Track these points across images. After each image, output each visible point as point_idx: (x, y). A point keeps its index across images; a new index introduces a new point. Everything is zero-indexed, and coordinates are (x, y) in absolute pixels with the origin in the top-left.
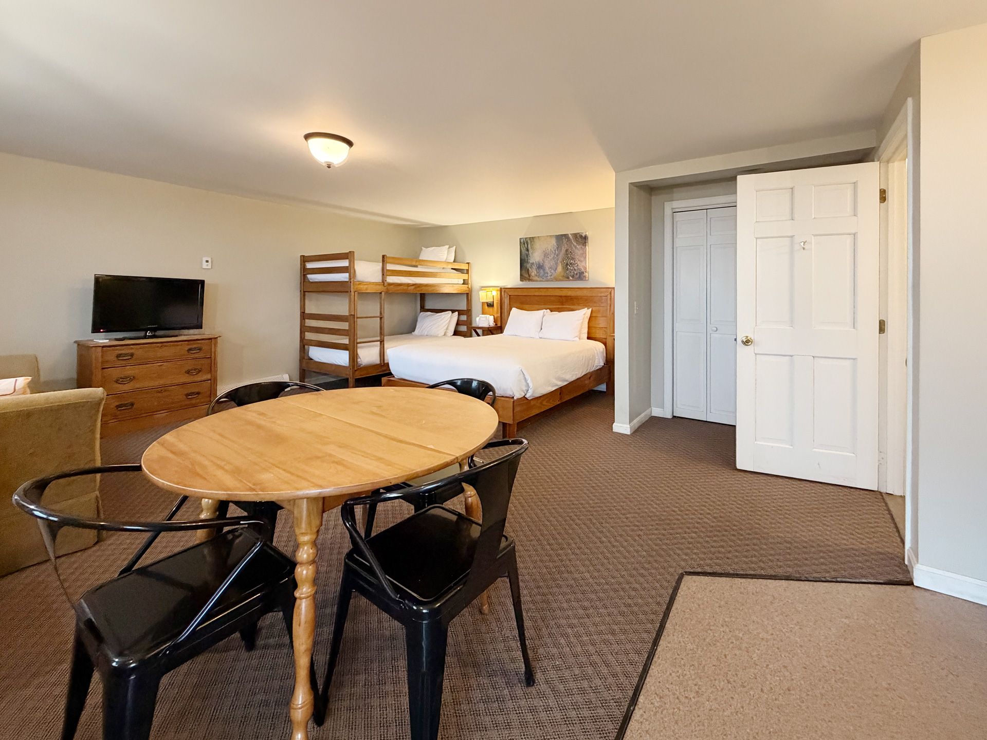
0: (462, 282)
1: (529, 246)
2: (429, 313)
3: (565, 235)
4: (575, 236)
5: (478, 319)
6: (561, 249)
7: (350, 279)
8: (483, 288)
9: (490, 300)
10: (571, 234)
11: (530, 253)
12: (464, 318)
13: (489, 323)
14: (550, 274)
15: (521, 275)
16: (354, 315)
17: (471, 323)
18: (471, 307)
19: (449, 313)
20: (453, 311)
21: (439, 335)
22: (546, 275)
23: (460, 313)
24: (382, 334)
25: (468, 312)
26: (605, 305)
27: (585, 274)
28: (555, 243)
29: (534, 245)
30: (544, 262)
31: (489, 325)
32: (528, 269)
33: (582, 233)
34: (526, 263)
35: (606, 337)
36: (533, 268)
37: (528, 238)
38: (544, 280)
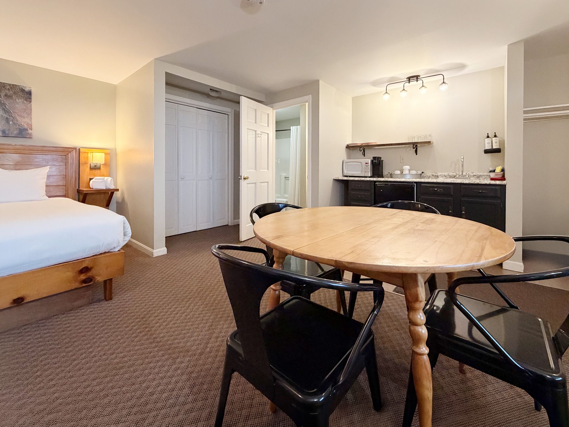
26: (62, 164)
27: (30, 131)
33: (23, 86)
35: (65, 194)
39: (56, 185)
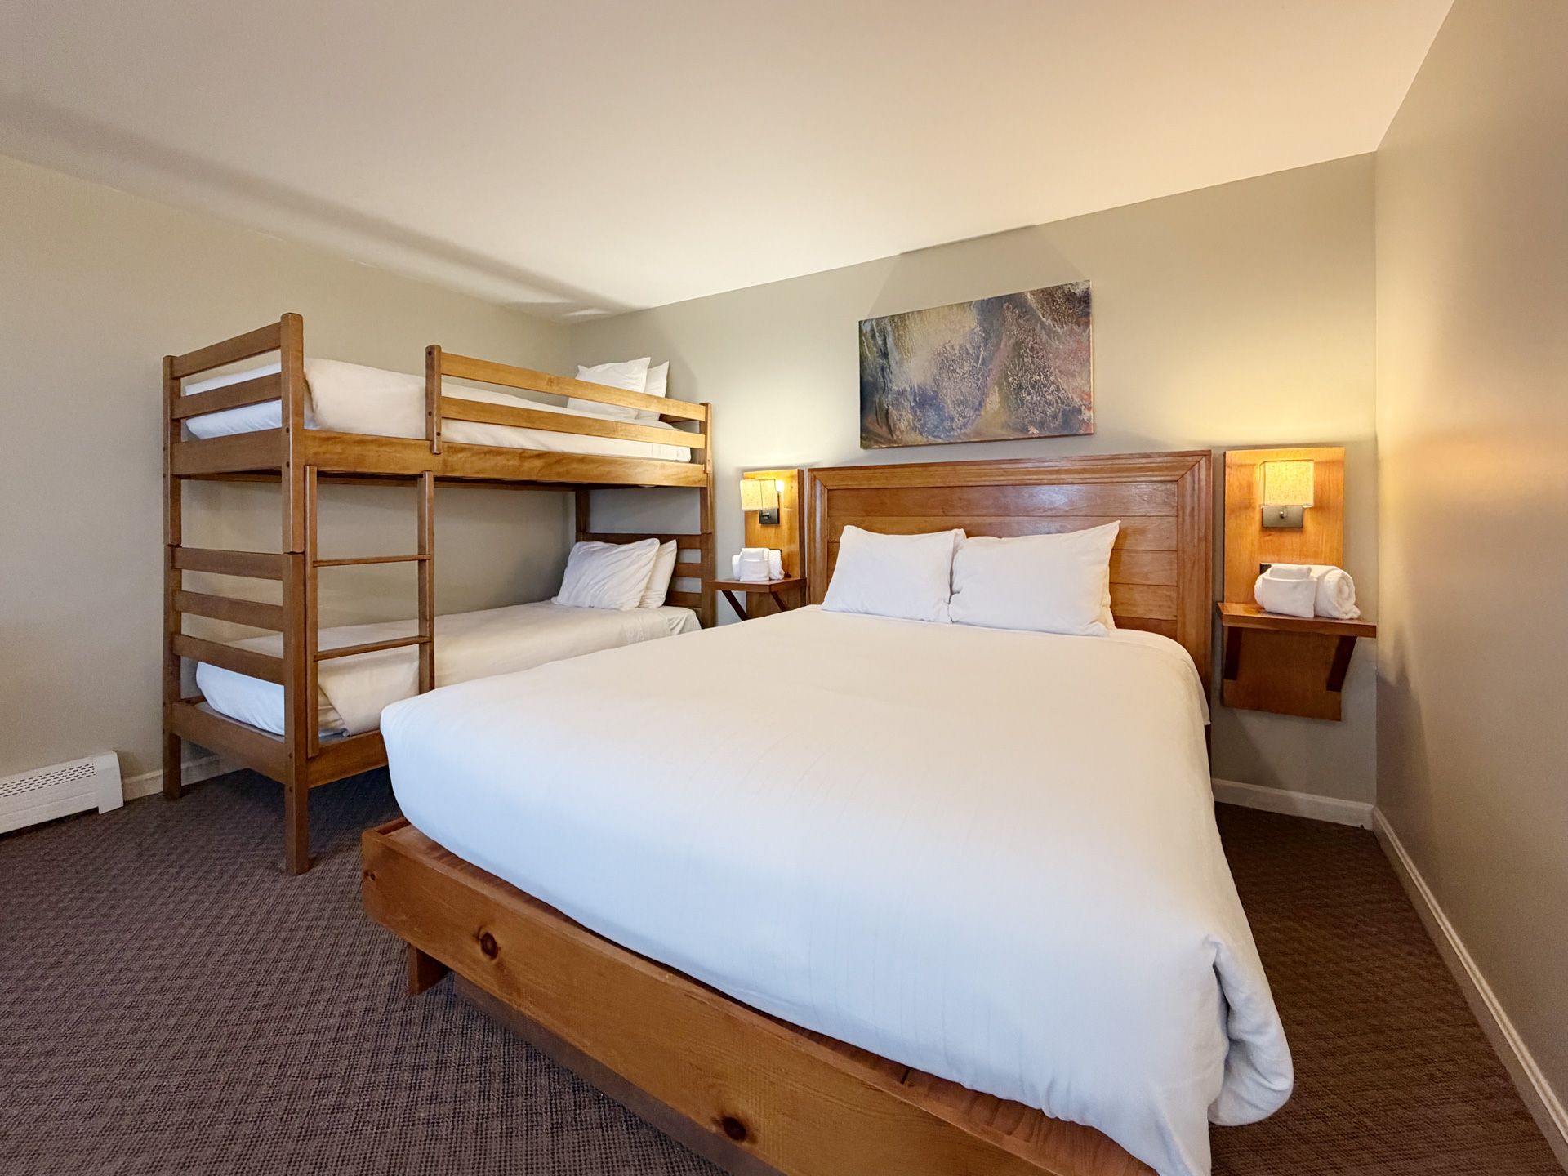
0: (689, 457)
1: (890, 341)
2: (599, 544)
3: (1010, 298)
4: (1048, 296)
5: (736, 559)
6: (998, 344)
7: (285, 419)
8: (746, 473)
9: (768, 505)
10: (1033, 293)
11: (892, 362)
12: (693, 556)
13: (770, 573)
14: (958, 422)
15: (863, 429)
16: (304, 553)
17: (712, 572)
18: (713, 526)
19: (652, 544)
20: (664, 539)
21: (627, 607)
22: (947, 424)
23: (684, 542)
24: (426, 618)
25: (705, 540)
26: (1166, 511)
27: (1086, 414)
28: (976, 327)
29: (906, 338)
30: (940, 387)
31: (768, 579)
32: (887, 410)
33: (1072, 285)
34: (881, 392)
35: (1176, 616)
36: (903, 407)
37: (886, 317)
38: (940, 441)
39: (1149, 583)
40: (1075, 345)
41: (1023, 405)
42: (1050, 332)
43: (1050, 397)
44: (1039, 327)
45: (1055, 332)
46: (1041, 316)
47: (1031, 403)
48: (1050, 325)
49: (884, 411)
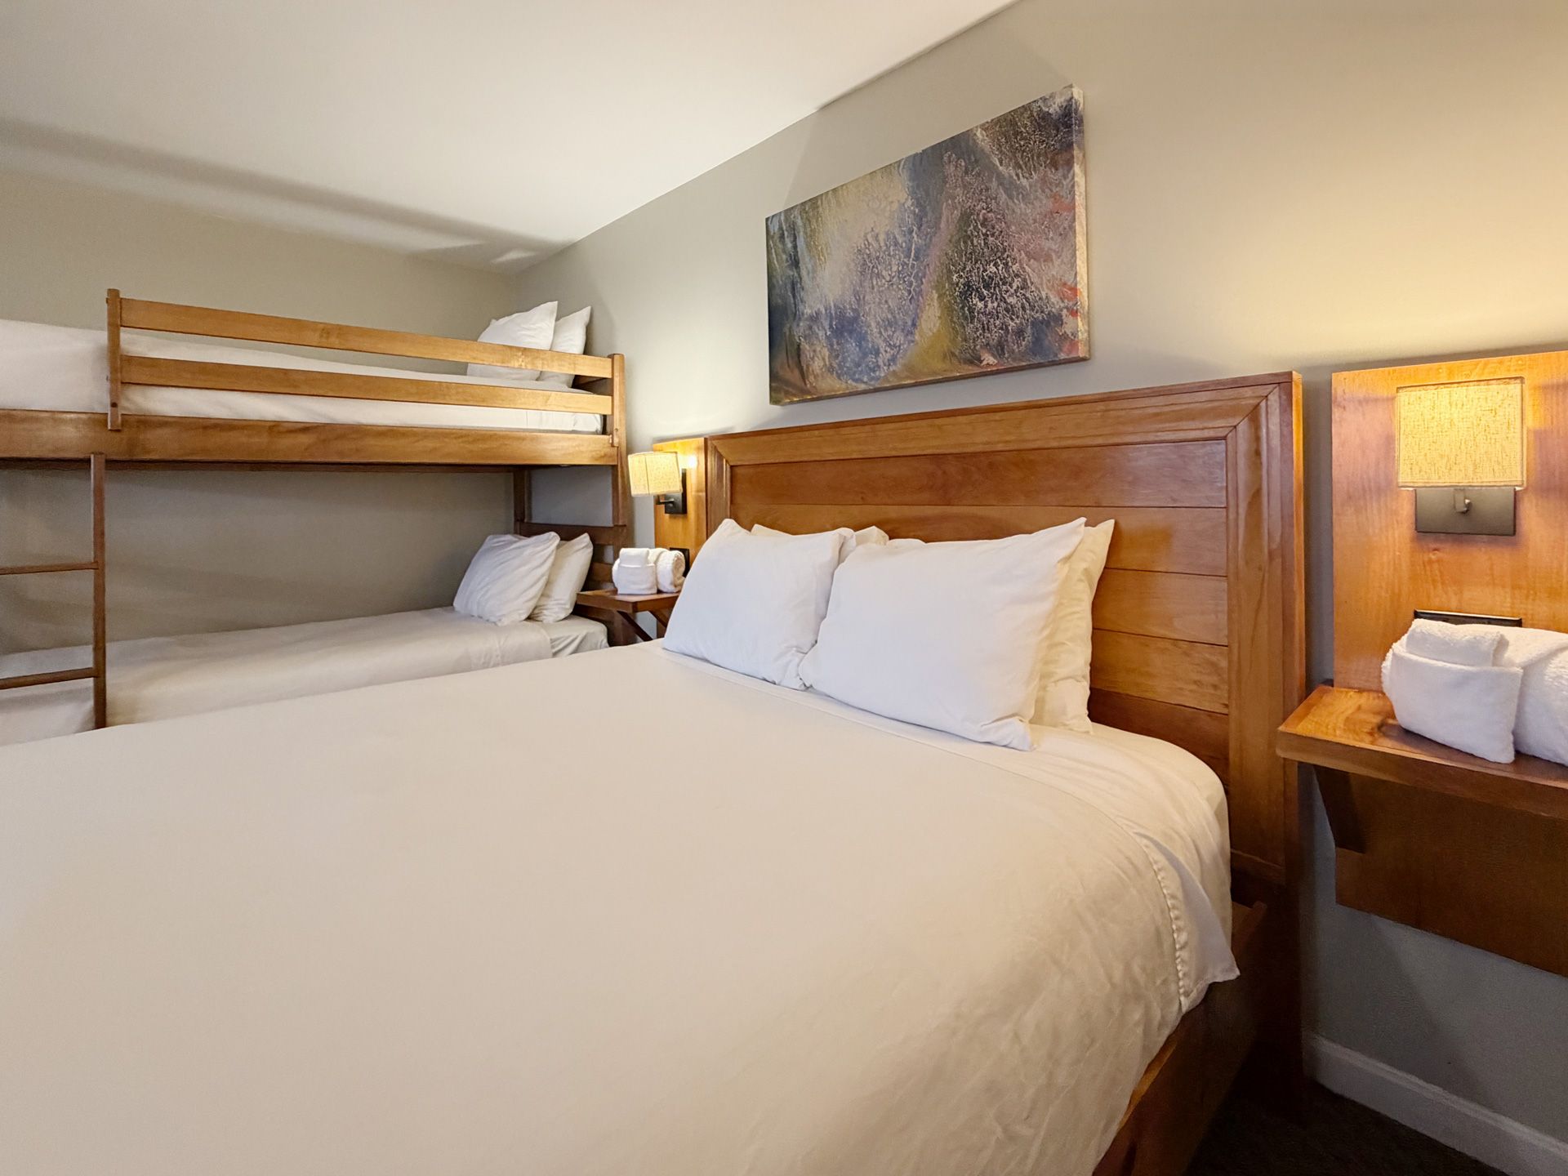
0: (598, 426)
1: (801, 243)
3: (953, 143)
4: (1008, 127)
6: (937, 222)
8: (656, 444)
9: (676, 487)
10: (984, 128)
11: (804, 273)
13: (657, 583)
14: (884, 356)
15: (773, 376)
19: (548, 540)
20: (568, 533)
22: (872, 359)
26: (1207, 497)
27: (1070, 324)
28: (907, 199)
29: (819, 232)
30: (862, 302)
31: (655, 591)
32: (799, 346)
33: (1044, 99)
34: (791, 318)
35: (1226, 706)
36: (817, 338)
37: (797, 205)
38: (862, 387)
39: (1176, 637)
40: (1049, 204)
41: (973, 318)
42: (1011, 188)
43: (1012, 300)
44: (994, 184)
45: (1017, 187)
46: (999, 165)
47: (984, 313)
48: (1011, 177)
49: (796, 347)
